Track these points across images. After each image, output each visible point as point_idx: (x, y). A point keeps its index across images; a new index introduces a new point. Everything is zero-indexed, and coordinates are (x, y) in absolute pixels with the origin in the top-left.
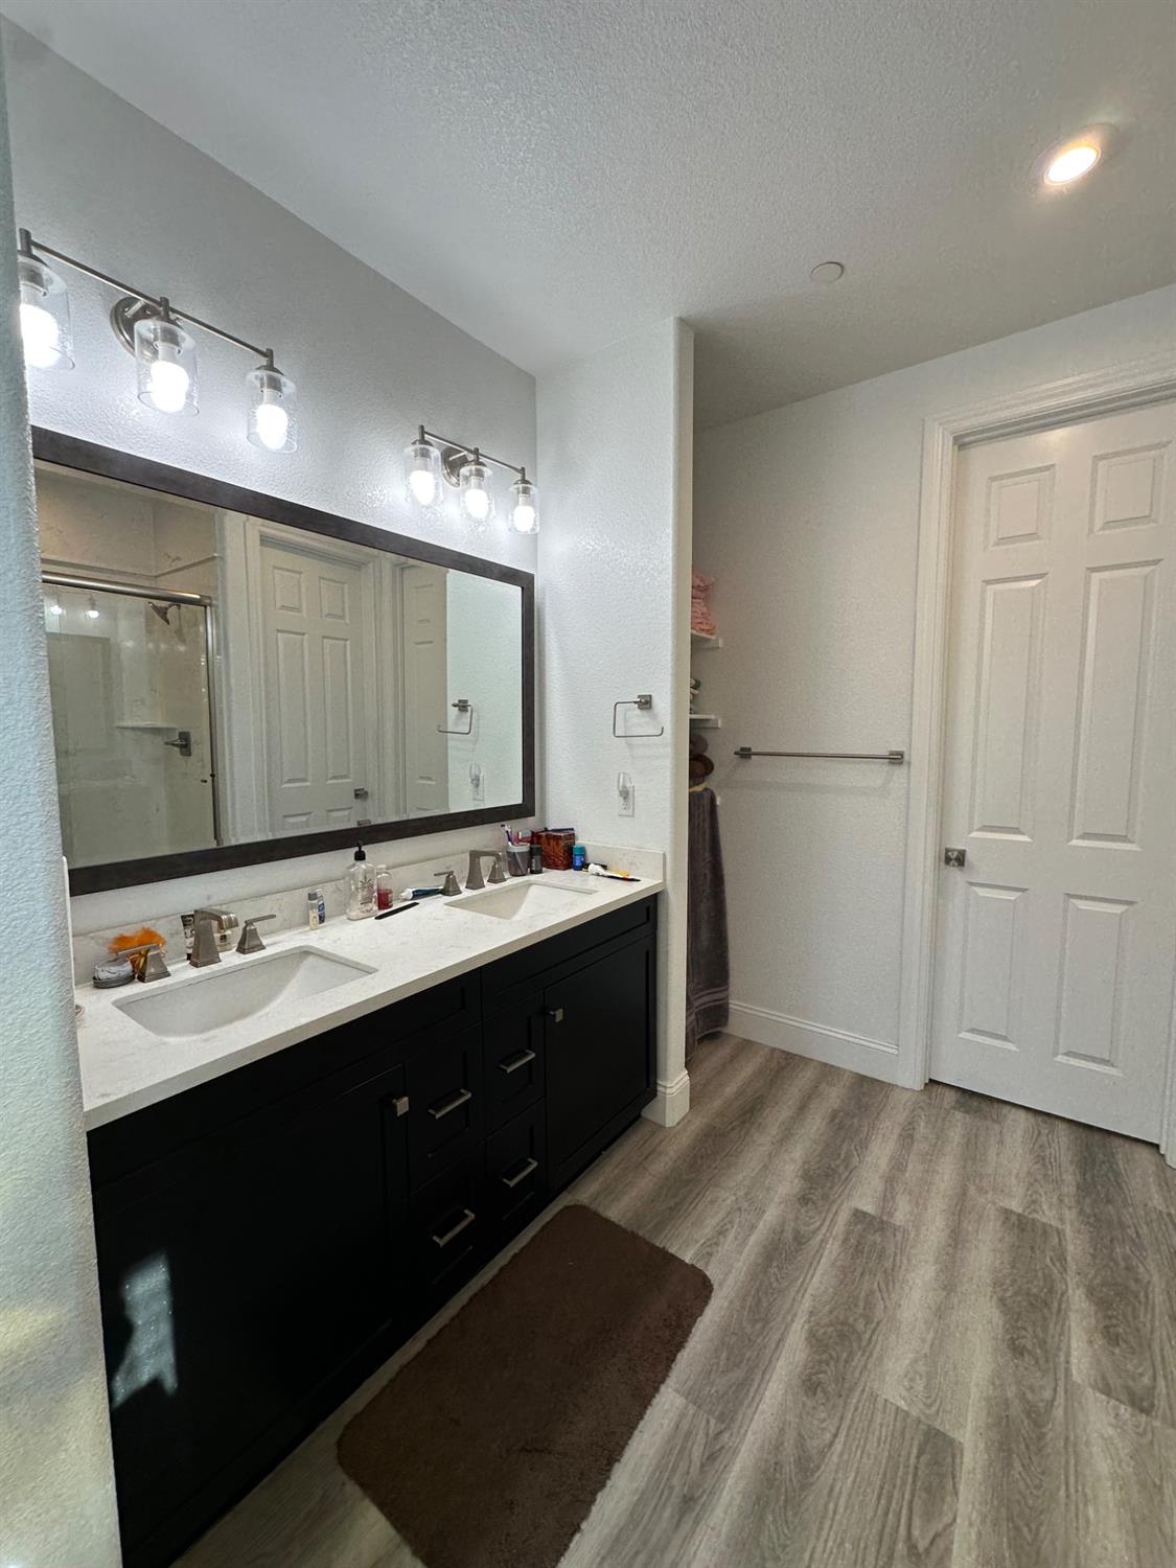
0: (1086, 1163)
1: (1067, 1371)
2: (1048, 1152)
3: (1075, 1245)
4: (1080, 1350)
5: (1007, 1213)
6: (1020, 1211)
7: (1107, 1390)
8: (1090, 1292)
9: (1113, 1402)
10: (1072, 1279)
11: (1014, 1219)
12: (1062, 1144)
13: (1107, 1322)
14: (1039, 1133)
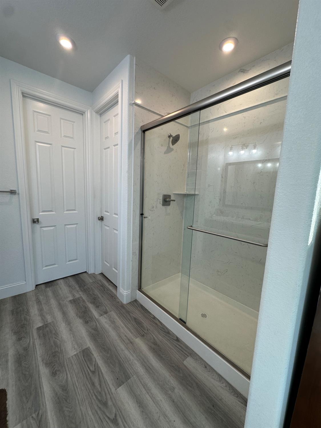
0: (78, 282)
1: (95, 318)
2: (70, 284)
3: (84, 297)
4: (95, 313)
5: (70, 301)
6: (72, 299)
7: (102, 315)
8: (91, 303)
9: (103, 316)
10: (87, 303)
11: (72, 301)
12: (72, 282)
13: (96, 305)
14: (66, 282)
